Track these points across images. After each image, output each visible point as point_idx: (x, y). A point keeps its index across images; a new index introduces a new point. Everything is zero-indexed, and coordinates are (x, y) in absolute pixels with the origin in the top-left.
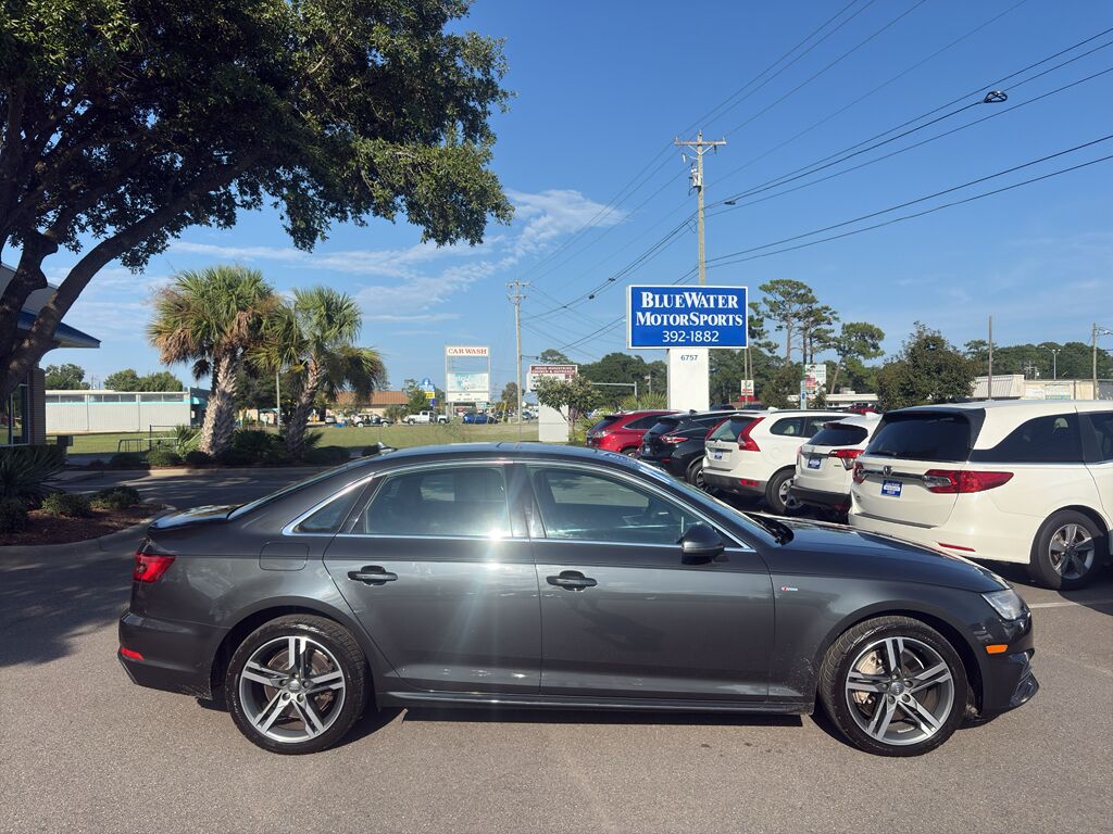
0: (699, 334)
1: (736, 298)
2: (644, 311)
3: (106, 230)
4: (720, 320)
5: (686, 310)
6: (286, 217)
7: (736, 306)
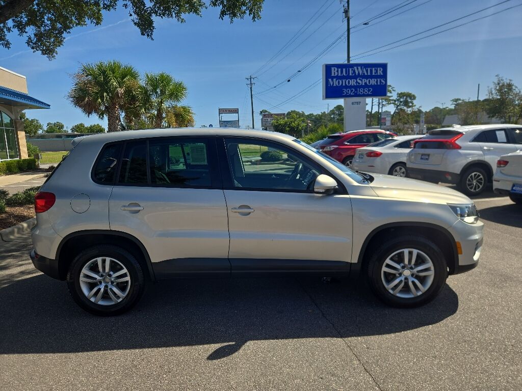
0: (362, 90)
1: (382, 69)
2: (332, 78)
3: (26, 31)
4: (373, 82)
5: (355, 77)
6: (133, 14)
7: (382, 74)
